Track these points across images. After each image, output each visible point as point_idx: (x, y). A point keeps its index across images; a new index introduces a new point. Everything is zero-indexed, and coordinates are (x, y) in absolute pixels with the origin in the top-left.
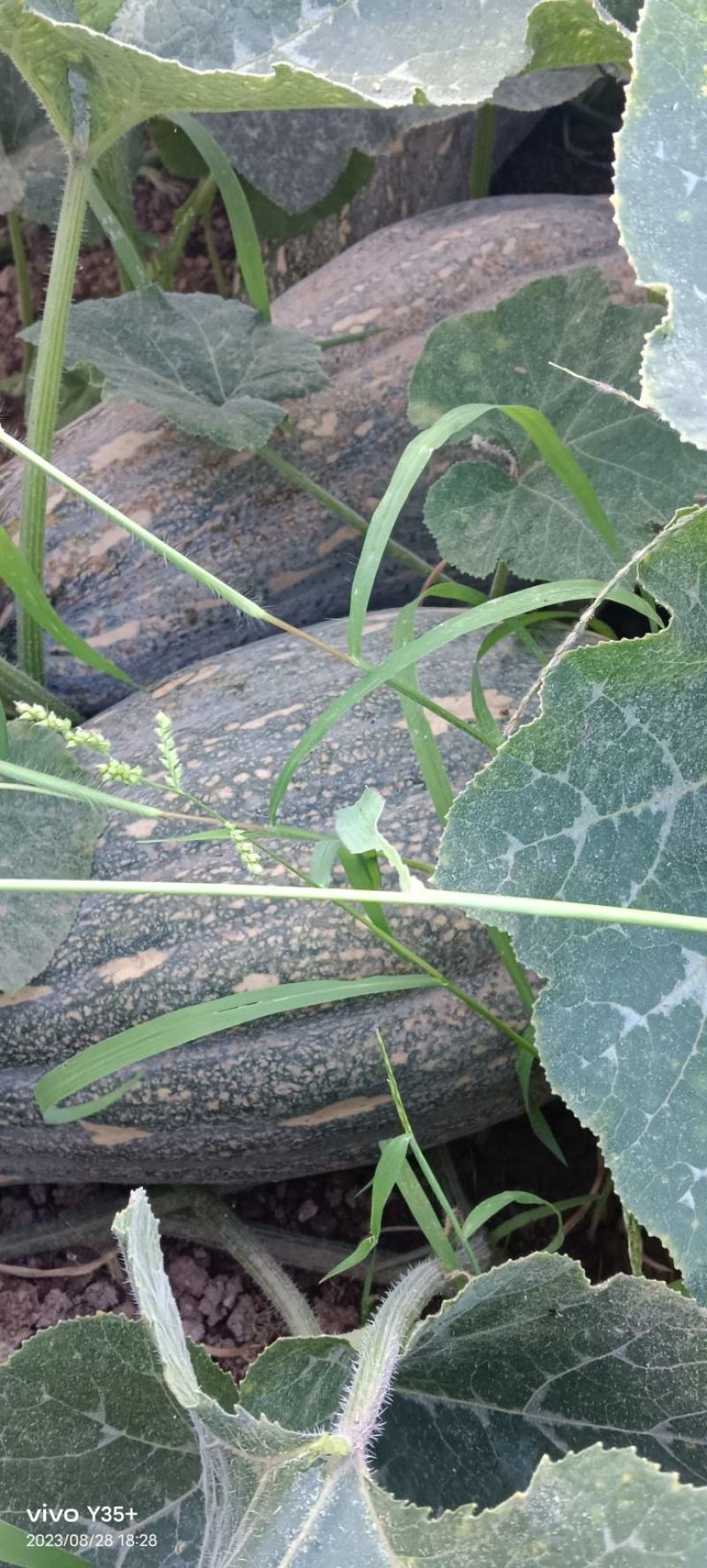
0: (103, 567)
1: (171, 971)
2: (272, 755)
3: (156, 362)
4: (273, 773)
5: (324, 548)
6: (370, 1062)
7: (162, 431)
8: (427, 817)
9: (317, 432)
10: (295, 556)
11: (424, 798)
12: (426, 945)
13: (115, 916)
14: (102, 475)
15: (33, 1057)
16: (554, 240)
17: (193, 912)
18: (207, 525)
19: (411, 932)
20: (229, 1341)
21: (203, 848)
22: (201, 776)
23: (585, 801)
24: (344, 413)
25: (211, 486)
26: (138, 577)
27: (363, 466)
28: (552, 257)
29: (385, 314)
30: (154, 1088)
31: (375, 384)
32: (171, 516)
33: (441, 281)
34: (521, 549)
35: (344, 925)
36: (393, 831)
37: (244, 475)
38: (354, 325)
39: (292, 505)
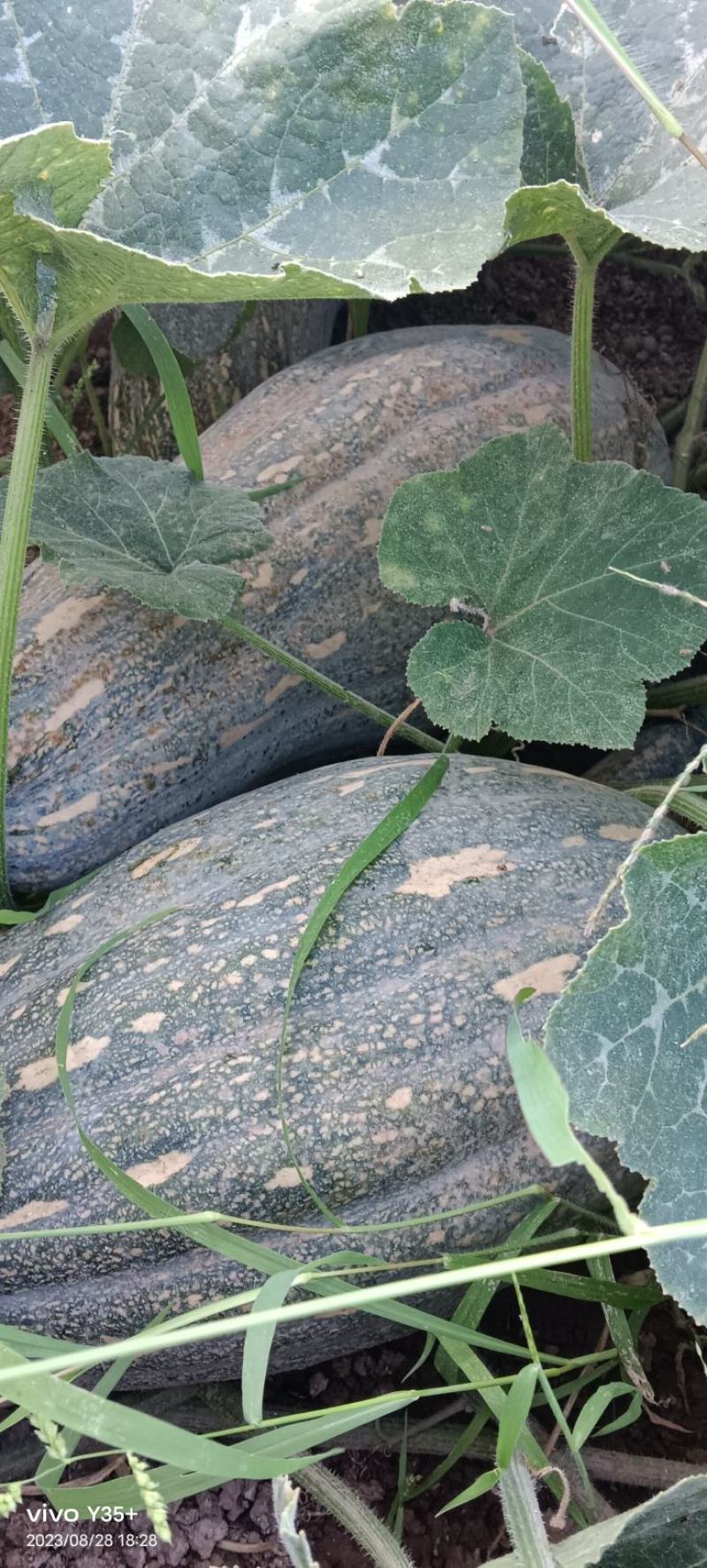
0: (60, 741)
1: (197, 1173)
2: (276, 932)
3: (99, 531)
4: (282, 953)
5: (270, 698)
6: (409, 1245)
7: (103, 595)
8: (443, 985)
9: (254, 585)
10: (244, 709)
11: (437, 965)
12: (457, 1118)
13: (130, 1120)
14: (50, 647)
15: (51, 1276)
16: (458, 376)
17: (215, 1108)
18: (159, 688)
19: (442, 1107)
20: (254, 1535)
21: (216, 1038)
22: (205, 961)
23: (659, 987)
24: (278, 563)
25: (159, 648)
26: (96, 748)
27: (300, 613)
28: (458, 394)
29: (307, 461)
30: (183, 1295)
31: (305, 531)
32: (124, 682)
33: (357, 424)
34: (511, 709)
35: (374, 1106)
36: (411, 1003)
37: (190, 634)
38: (277, 474)
39: (237, 659)
